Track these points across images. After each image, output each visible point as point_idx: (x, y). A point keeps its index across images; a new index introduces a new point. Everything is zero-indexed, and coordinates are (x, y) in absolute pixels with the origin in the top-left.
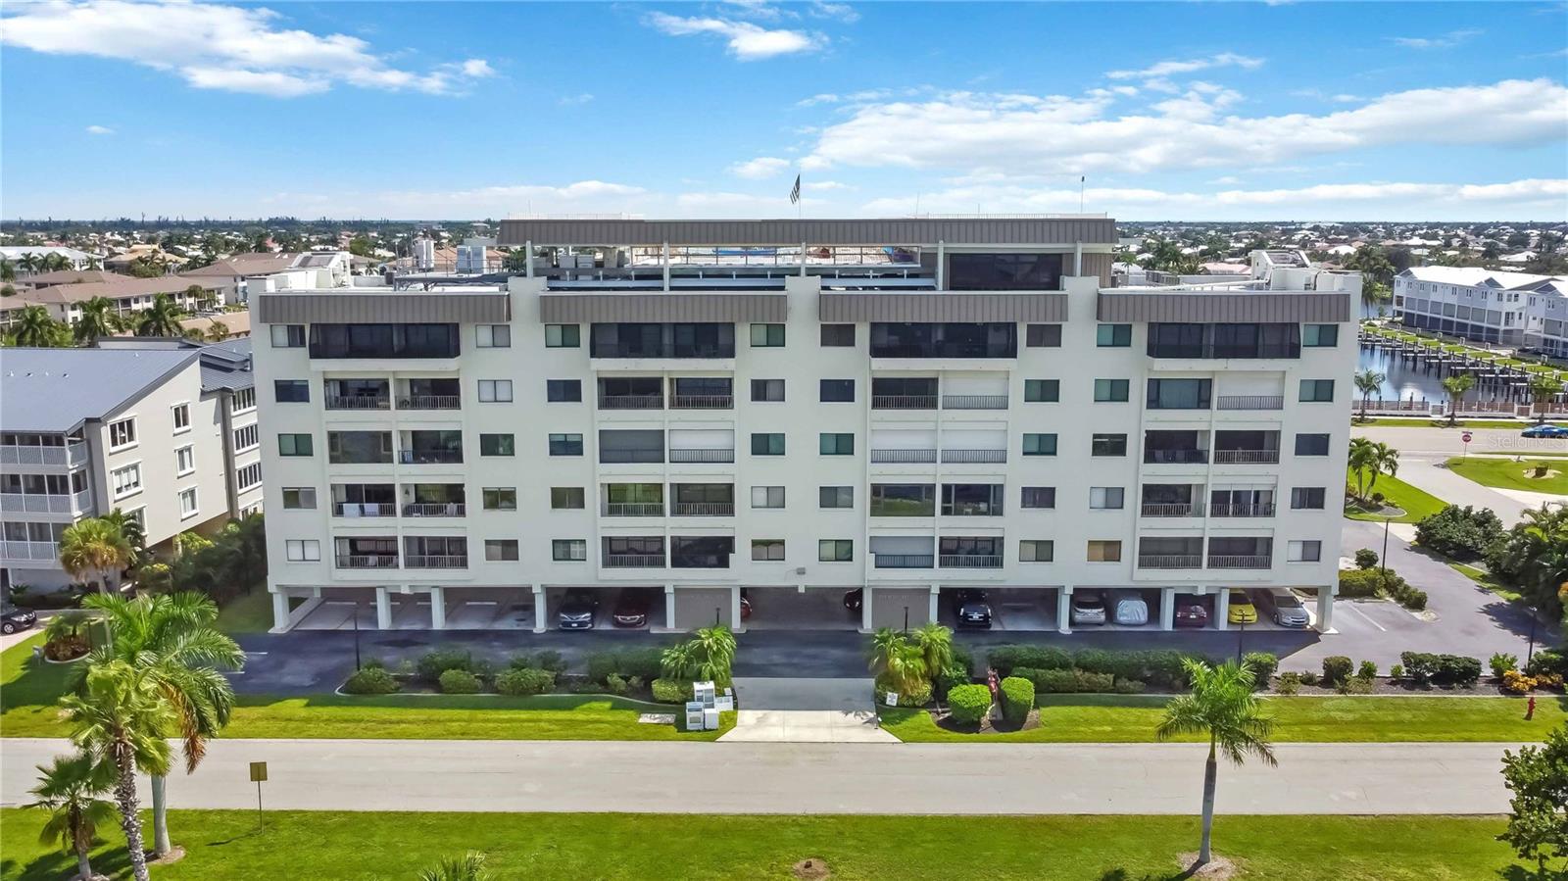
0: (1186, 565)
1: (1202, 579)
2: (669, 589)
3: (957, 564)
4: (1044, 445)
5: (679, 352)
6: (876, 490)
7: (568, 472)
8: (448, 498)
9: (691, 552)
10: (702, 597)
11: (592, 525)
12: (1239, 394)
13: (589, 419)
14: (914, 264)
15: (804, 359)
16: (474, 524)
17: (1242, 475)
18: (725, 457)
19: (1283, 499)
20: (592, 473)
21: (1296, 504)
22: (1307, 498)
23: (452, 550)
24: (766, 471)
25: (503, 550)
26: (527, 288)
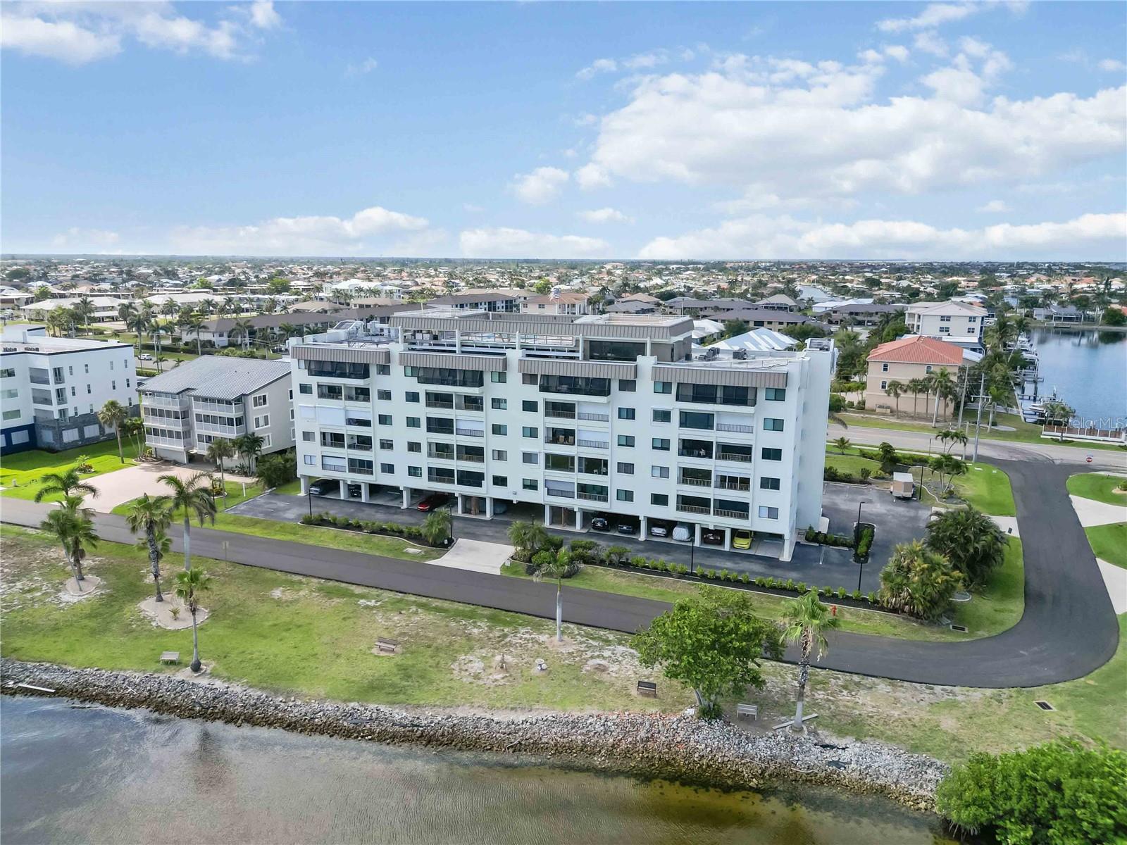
0: (704, 512)
1: (712, 520)
2: (458, 495)
3: (585, 498)
4: (629, 442)
5: (460, 384)
6: (547, 456)
7: (414, 435)
8: (366, 442)
9: (466, 478)
10: (473, 500)
11: (425, 461)
12: (729, 423)
13: (422, 411)
14: (570, 345)
15: (515, 390)
16: (376, 455)
17: (733, 468)
18: (480, 434)
19: (755, 483)
20: (424, 436)
21: (763, 486)
22: (770, 483)
23: (368, 466)
24: (499, 442)
25: (388, 469)
26: (396, 348)
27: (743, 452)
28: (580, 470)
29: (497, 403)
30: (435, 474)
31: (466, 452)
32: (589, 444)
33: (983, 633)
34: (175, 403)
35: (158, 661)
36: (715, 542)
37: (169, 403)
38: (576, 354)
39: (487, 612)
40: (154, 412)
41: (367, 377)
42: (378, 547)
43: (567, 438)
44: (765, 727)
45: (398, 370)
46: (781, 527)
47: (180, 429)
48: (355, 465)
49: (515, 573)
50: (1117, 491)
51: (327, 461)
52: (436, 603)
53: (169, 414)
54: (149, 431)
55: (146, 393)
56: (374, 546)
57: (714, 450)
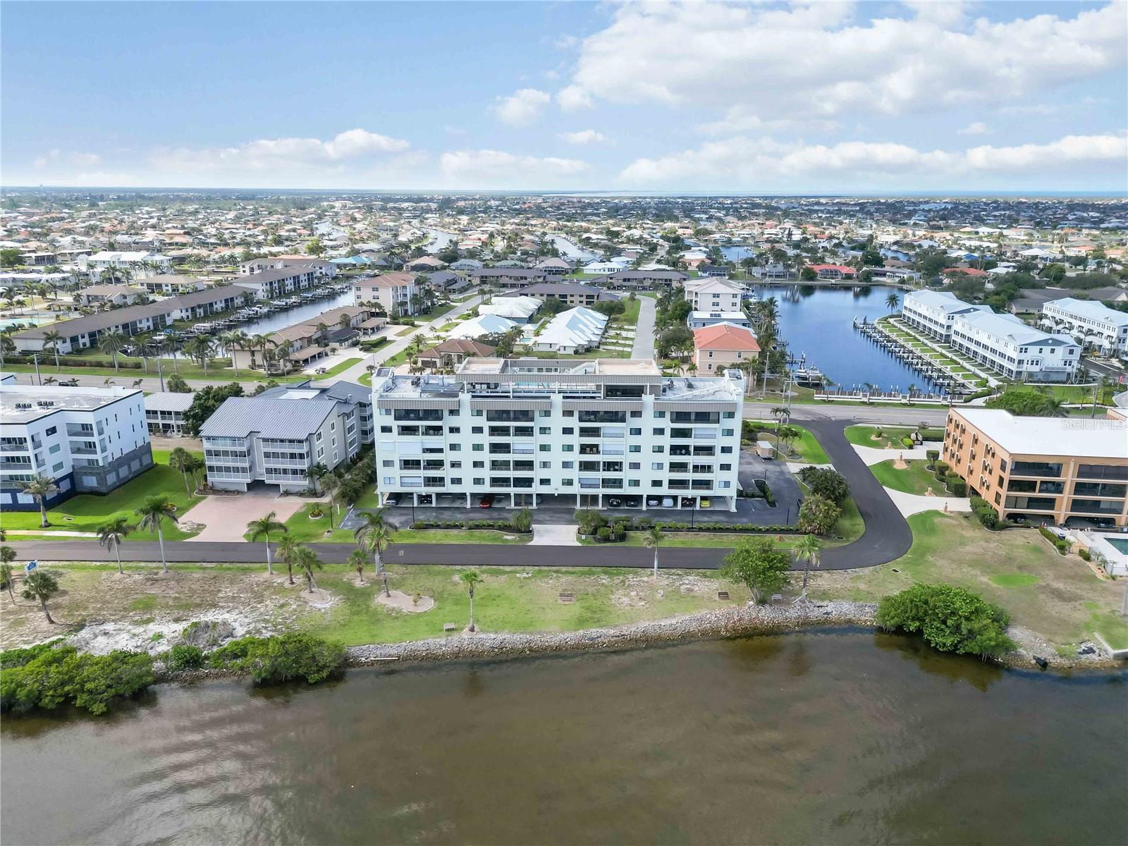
0: (684, 488)
1: (690, 493)
2: (512, 494)
3: (608, 487)
4: (637, 449)
5: (516, 419)
6: (581, 462)
7: (478, 456)
8: (438, 464)
9: (520, 482)
10: (523, 497)
11: (487, 473)
12: (701, 434)
13: (486, 439)
14: (594, 388)
15: (557, 421)
16: (447, 473)
17: (703, 460)
18: (531, 452)
19: (716, 468)
20: (486, 456)
21: (721, 469)
22: (725, 467)
23: (439, 481)
24: (544, 456)
25: (457, 481)
26: (465, 397)
27: (708, 450)
28: (604, 470)
29: (544, 430)
30: (495, 481)
31: (520, 465)
32: (610, 453)
33: (852, 539)
34: (242, 445)
35: (441, 630)
36: (690, 505)
37: (234, 445)
38: (599, 395)
39: (599, 569)
40: (217, 454)
41: (440, 419)
42: (484, 539)
43: (591, 450)
44: (788, 603)
45: (466, 412)
46: (732, 492)
47: (247, 465)
48: (431, 481)
49: (589, 543)
50: (873, 438)
51: (406, 480)
52: (564, 569)
53: (235, 454)
54: (211, 469)
55: (208, 438)
56: (480, 538)
57: (692, 449)
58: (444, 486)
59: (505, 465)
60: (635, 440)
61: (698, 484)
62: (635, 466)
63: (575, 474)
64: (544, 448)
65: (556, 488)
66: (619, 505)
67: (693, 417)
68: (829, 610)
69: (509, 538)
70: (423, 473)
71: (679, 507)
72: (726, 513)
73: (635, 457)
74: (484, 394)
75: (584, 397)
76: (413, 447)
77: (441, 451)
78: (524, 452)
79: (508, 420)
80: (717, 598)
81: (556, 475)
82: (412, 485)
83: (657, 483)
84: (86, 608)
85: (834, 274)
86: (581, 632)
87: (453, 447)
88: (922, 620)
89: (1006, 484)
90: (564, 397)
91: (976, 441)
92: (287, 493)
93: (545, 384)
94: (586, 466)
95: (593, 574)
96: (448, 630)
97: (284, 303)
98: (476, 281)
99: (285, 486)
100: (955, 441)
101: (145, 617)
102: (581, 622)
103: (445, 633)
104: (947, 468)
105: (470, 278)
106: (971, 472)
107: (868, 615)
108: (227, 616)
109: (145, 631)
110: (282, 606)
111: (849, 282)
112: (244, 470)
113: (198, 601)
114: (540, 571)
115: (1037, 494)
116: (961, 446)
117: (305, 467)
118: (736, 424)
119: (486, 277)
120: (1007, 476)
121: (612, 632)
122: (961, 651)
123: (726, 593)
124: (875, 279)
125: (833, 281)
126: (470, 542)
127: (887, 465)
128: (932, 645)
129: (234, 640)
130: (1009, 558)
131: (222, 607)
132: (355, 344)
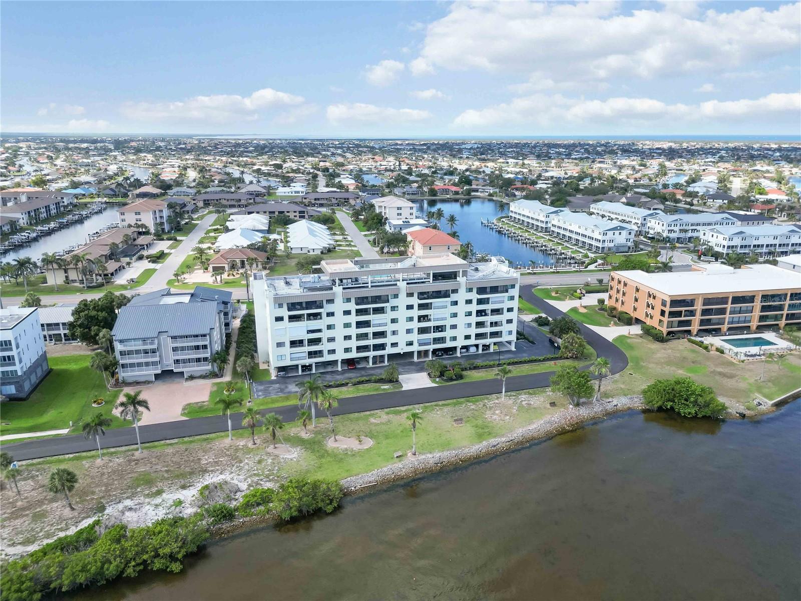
0: (484, 338)
1: (487, 341)
2: (371, 357)
3: (436, 344)
4: (455, 315)
5: (373, 302)
6: (419, 328)
7: (348, 332)
8: (317, 341)
9: (377, 347)
10: (378, 357)
11: (354, 344)
12: (497, 300)
13: (353, 319)
14: (425, 276)
15: (403, 301)
16: (325, 347)
17: (496, 318)
18: (385, 324)
19: (504, 322)
20: (353, 331)
21: (507, 323)
22: (510, 321)
23: (319, 353)
24: (394, 327)
25: (332, 352)
26: (338, 289)
27: (500, 311)
28: (434, 332)
29: (394, 308)
30: (359, 349)
31: (377, 335)
32: (438, 320)
34: (152, 343)
35: (392, 458)
36: (486, 350)
37: (144, 344)
38: (428, 280)
39: (462, 400)
40: (130, 353)
41: (322, 307)
42: (368, 390)
43: (424, 319)
44: (591, 403)
45: (339, 300)
46: (513, 338)
47: (157, 359)
48: (311, 354)
49: (441, 383)
50: (553, 294)
51: (293, 356)
52: (440, 403)
53: (146, 352)
54: (123, 366)
55: (121, 341)
56: (365, 390)
57: (489, 312)
58: (323, 356)
59: (364, 336)
60: (454, 309)
61: (494, 334)
62: (454, 327)
63: (415, 337)
64: (394, 321)
65: (402, 349)
66: (442, 355)
67: (488, 290)
68: (615, 403)
69: (386, 387)
70: (307, 349)
71: (480, 351)
72: (510, 352)
73: (454, 321)
74: (350, 286)
75: (418, 283)
76: (300, 330)
77: (319, 331)
78: (380, 325)
79: (368, 303)
80: (548, 406)
81: (402, 339)
82: (299, 358)
83: (467, 337)
84: (93, 493)
85: (446, 191)
86: (485, 443)
87: (329, 327)
88: (673, 401)
89: (667, 314)
90: (408, 284)
91: (637, 290)
92: (192, 378)
93: (392, 275)
94: (422, 331)
95: (461, 403)
96: (397, 457)
97: (47, 229)
98: (201, 204)
99: (188, 372)
100: (618, 291)
101: (154, 490)
102: (480, 437)
103: (397, 460)
104: (615, 309)
105: (195, 202)
106: (635, 309)
107: (638, 403)
108: (222, 477)
109: (163, 501)
110: (260, 462)
111: (458, 196)
112: (154, 364)
113: (188, 469)
114: (426, 407)
115: (683, 318)
116: (624, 294)
117: (208, 355)
118: (515, 292)
119: (208, 200)
120: (667, 309)
121: (504, 439)
122: (700, 416)
123: (554, 402)
124: (473, 194)
125: (448, 196)
126: (359, 395)
127: (574, 310)
128: (683, 415)
129: (243, 494)
130: (684, 358)
131: (212, 471)
132: (141, 258)
